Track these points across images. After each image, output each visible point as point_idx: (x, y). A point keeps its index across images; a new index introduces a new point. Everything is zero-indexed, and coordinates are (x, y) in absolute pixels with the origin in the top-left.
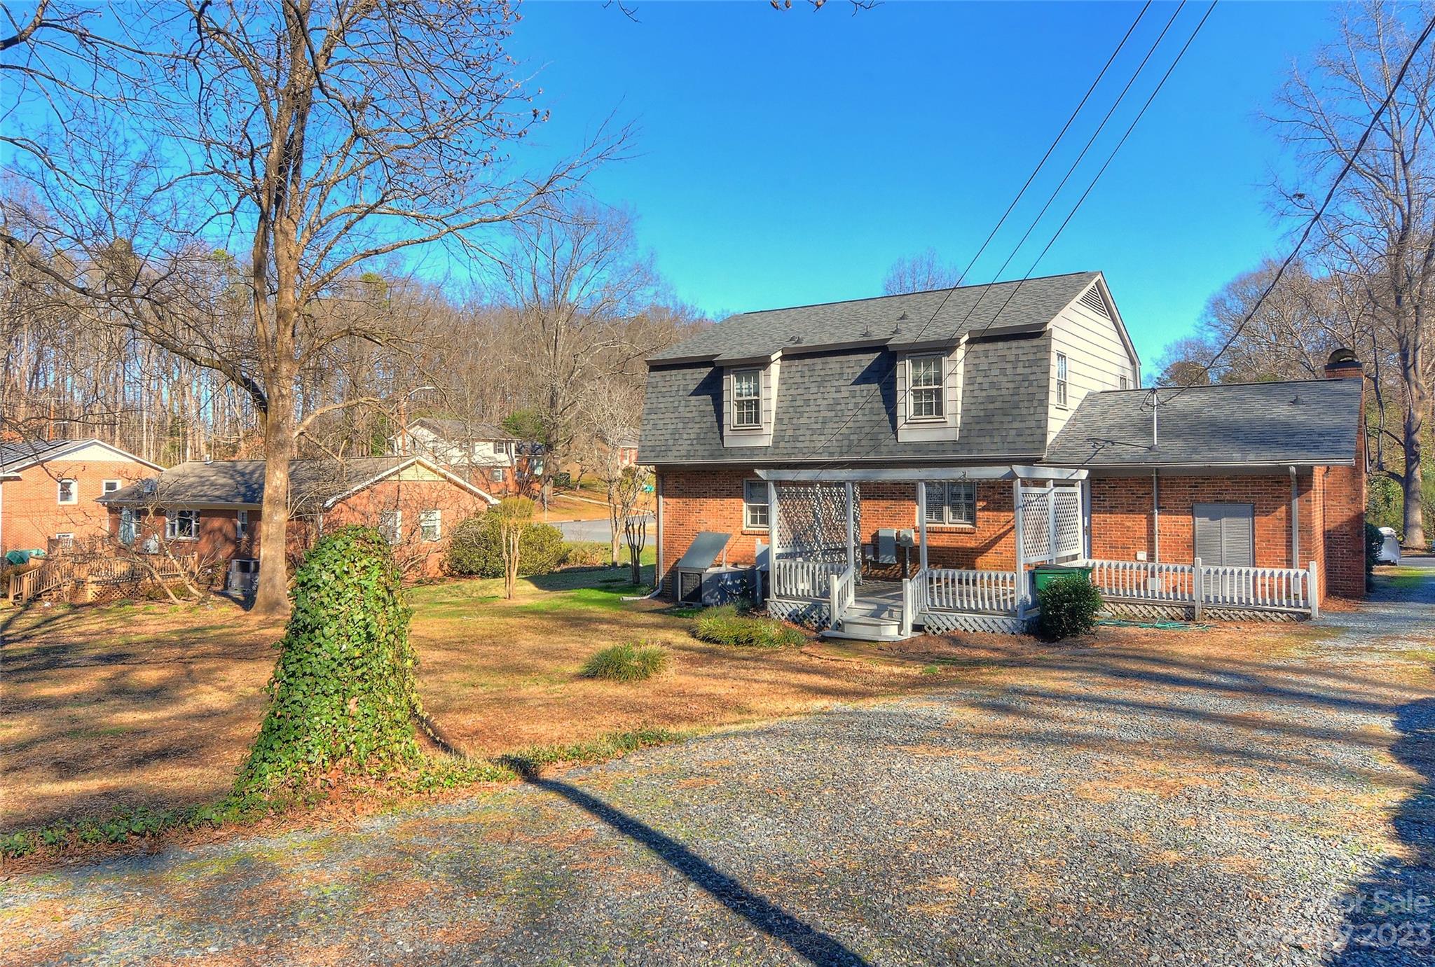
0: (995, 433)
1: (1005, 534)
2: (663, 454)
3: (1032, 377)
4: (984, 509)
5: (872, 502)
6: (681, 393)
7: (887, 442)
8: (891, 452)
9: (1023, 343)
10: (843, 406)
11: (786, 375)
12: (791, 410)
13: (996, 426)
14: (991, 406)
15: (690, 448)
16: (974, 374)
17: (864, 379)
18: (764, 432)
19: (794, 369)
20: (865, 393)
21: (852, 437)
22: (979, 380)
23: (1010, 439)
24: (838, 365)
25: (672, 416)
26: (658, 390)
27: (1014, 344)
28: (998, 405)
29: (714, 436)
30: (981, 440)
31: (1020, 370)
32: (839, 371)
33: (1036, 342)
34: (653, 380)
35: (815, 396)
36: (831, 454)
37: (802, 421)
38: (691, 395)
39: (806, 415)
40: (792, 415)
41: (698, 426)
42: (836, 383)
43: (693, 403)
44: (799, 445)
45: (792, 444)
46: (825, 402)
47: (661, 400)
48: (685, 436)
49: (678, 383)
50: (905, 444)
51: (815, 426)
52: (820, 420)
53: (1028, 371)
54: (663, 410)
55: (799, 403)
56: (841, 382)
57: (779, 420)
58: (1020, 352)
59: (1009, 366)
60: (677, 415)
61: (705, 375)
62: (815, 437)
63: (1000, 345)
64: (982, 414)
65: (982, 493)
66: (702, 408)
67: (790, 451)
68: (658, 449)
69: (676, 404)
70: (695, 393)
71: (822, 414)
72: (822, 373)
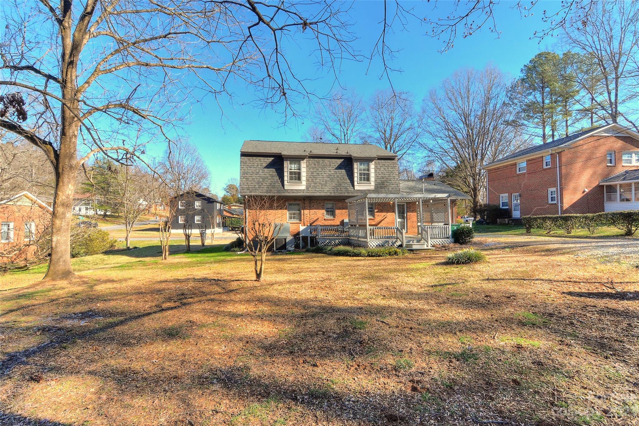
0: (385, 188)
1: (384, 219)
2: (255, 191)
3: (393, 172)
4: (377, 212)
5: (340, 210)
6: (259, 167)
7: (350, 189)
8: (352, 193)
9: (389, 161)
10: (333, 177)
11: (308, 163)
12: (312, 176)
13: (385, 185)
14: (382, 180)
15: (267, 189)
16: (376, 169)
17: (339, 167)
18: (302, 184)
19: (311, 162)
20: (340, 173)
21: (338, 187)
22: (378, 171)
23: (390, 190)
24: (328, 162)
25: (256, 176)
26: (247, 164)
27: (387, 161)
28: (384, 179)
29: (279, 185)
30: (381, 190)
31: (390, 169)
32: (329, 164)
33: (393, 161)
34: (244, 160)
35: (321, 172)
36: (331, 193)
37: (317, 181)
38: (265, 168)
39: (318, 179)
40: (313, 178)
41: (270, 180)
42: (329, 168)
43: (265, 171)
44: (317, 189)
45: (314, 189)
46: (325, 175)
47: (249, 169)
48: (264, 184)
49: (257, 162)
50: (358, 190)
51: (323, 183)
52: (324, 181)
53: (392, 170)
54: (251, 173)
55: (314, 174)
56: (330, 168)
57: (307, 180)
58: (389, 164)
59: (386, 167)
60: (258, 175)
61: (270, 161)
62: (323, 187)
63: (383, 161)
64: (380, 182)
65: (376, 207)
66: (271, 173)
67: (313, 191)
68: (251, 189)
69: (257, 171)
70: (266, 167)
71: (325, 179)
72: (323, 164)
